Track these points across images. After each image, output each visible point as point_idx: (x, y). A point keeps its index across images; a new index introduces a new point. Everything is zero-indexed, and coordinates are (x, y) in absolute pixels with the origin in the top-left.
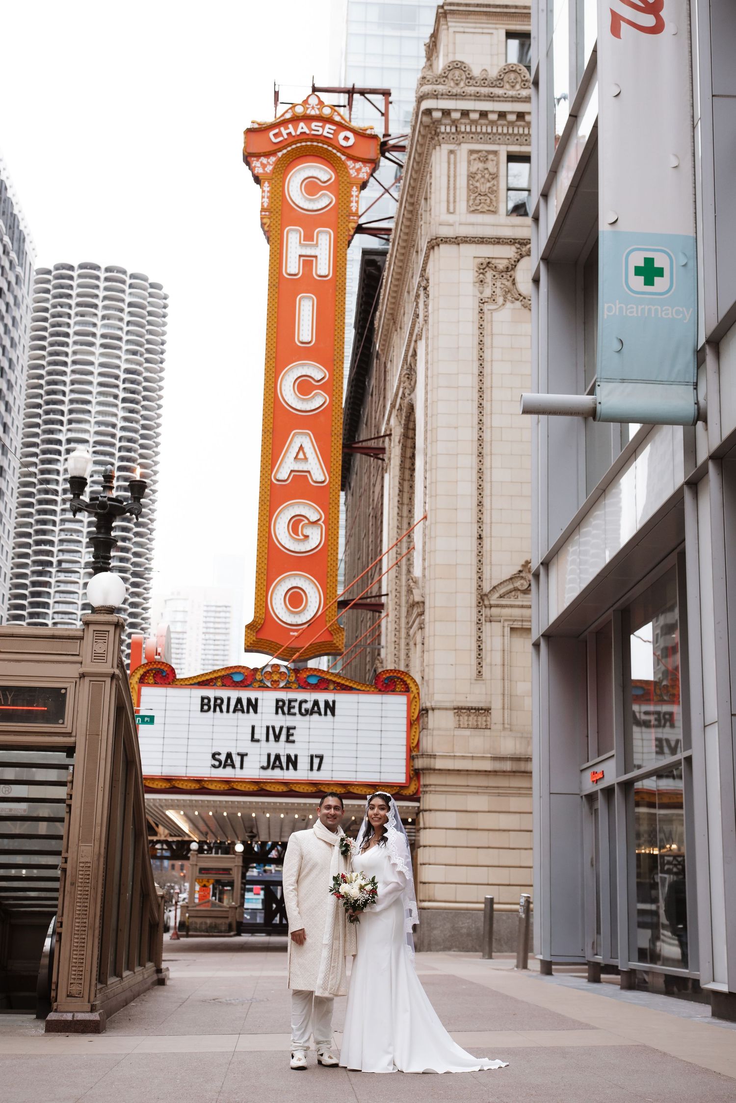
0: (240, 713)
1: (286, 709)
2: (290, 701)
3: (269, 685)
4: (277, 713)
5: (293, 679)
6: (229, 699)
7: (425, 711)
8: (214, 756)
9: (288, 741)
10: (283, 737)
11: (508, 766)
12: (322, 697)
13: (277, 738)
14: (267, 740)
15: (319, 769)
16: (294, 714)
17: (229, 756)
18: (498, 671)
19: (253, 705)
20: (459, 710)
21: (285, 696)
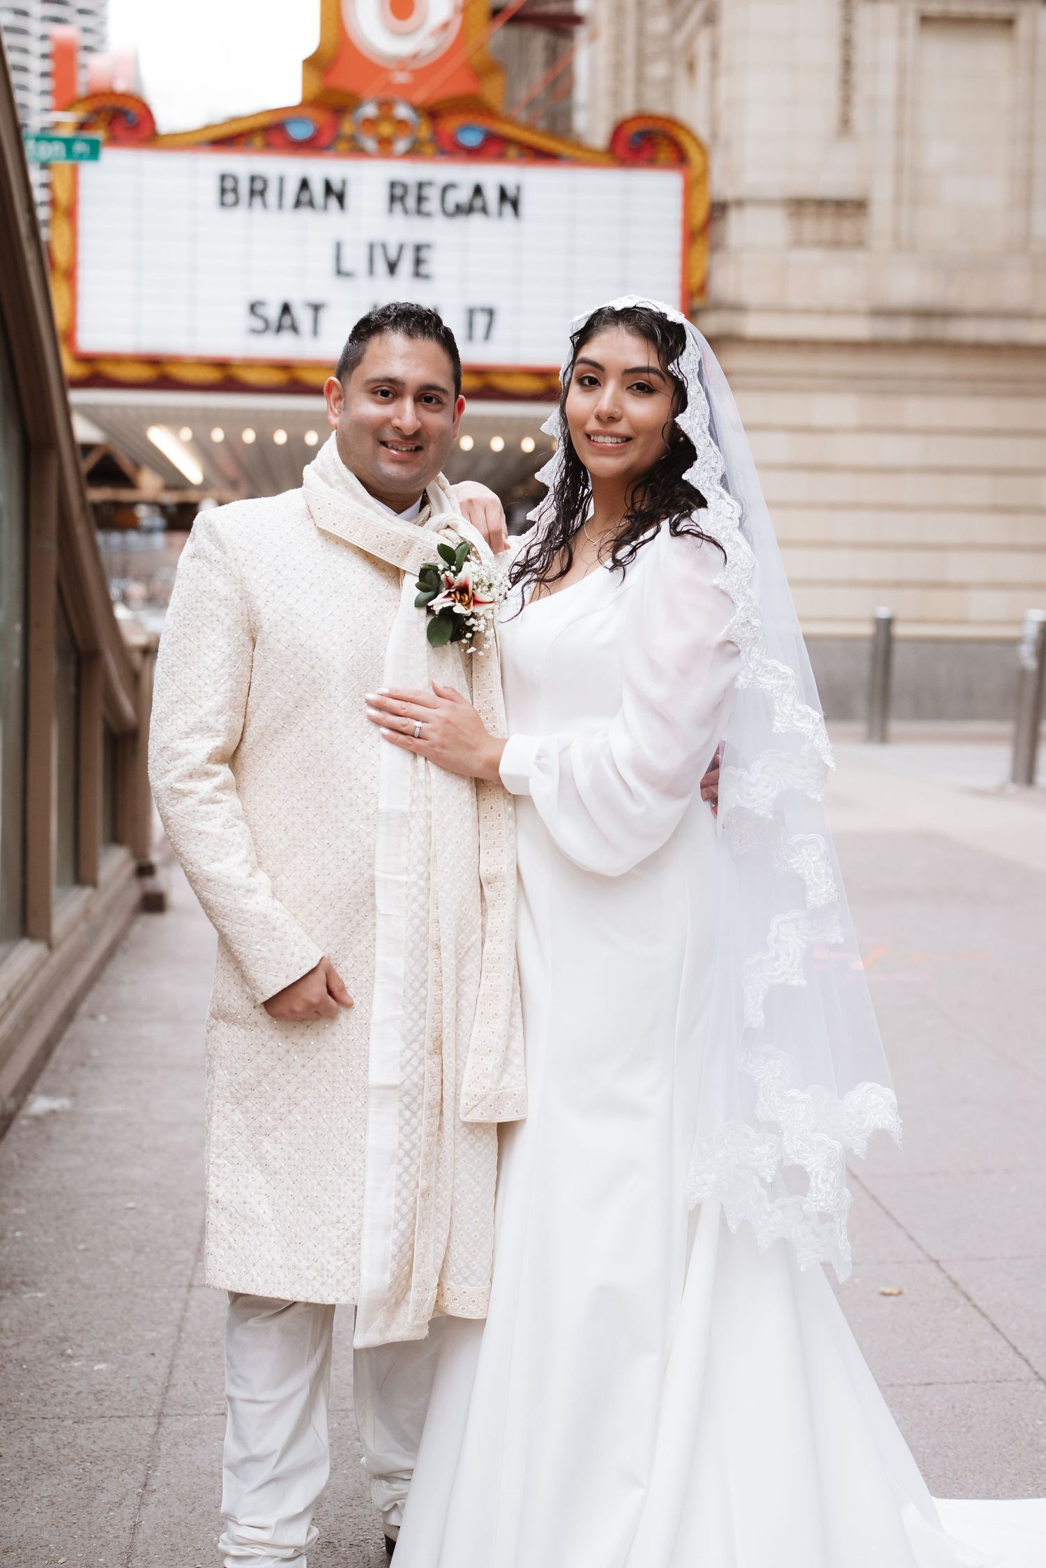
0: (305, 214)
1: (411, 202)
2: (421, 186)
3: (370, 144)
4: (391, 210)
5: (424, 131)
6: (281, 181)
7: (718, 210)
8: (253, 308)
9: (417, 274)
10: (406, 266)
11: (904, 330)
12: (492, 175)
13: (392, 267)
14: (371, 271)
15: (487, 336)
16: (428, 215)
17: (286, 309)
18: (887, 119)
19: (336, 194)
20: (798, 206)
21: (410, 172)
